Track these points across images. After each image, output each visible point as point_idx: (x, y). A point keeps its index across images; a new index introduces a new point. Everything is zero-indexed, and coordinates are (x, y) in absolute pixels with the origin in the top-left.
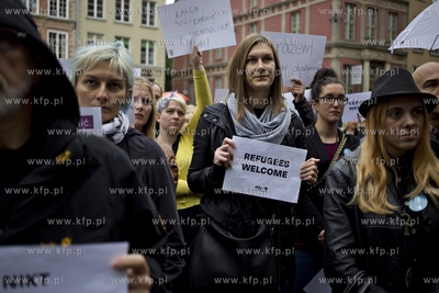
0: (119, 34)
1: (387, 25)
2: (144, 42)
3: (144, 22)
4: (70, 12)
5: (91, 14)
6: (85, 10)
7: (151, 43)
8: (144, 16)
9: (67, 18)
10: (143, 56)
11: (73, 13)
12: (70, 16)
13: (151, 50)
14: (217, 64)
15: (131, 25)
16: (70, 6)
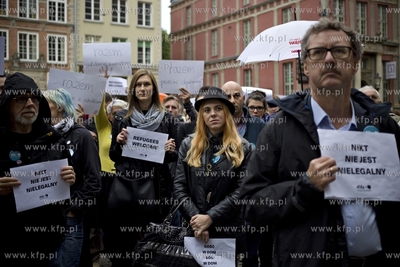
0: (116, 36)
1: (377, 17)
2: (140, 42)
3: (140, 23)
4: (68, 16)
5: (89, 17)
6: (83, 13)
7: (148, 43)
8: (140, 17)
9: (66, 22)
10: (140, 55)
11: (71, 17)
12: (68, 20)
13: (148, 49)
14: (213, 60)
15: (127, 26)
16: (68, 11)
